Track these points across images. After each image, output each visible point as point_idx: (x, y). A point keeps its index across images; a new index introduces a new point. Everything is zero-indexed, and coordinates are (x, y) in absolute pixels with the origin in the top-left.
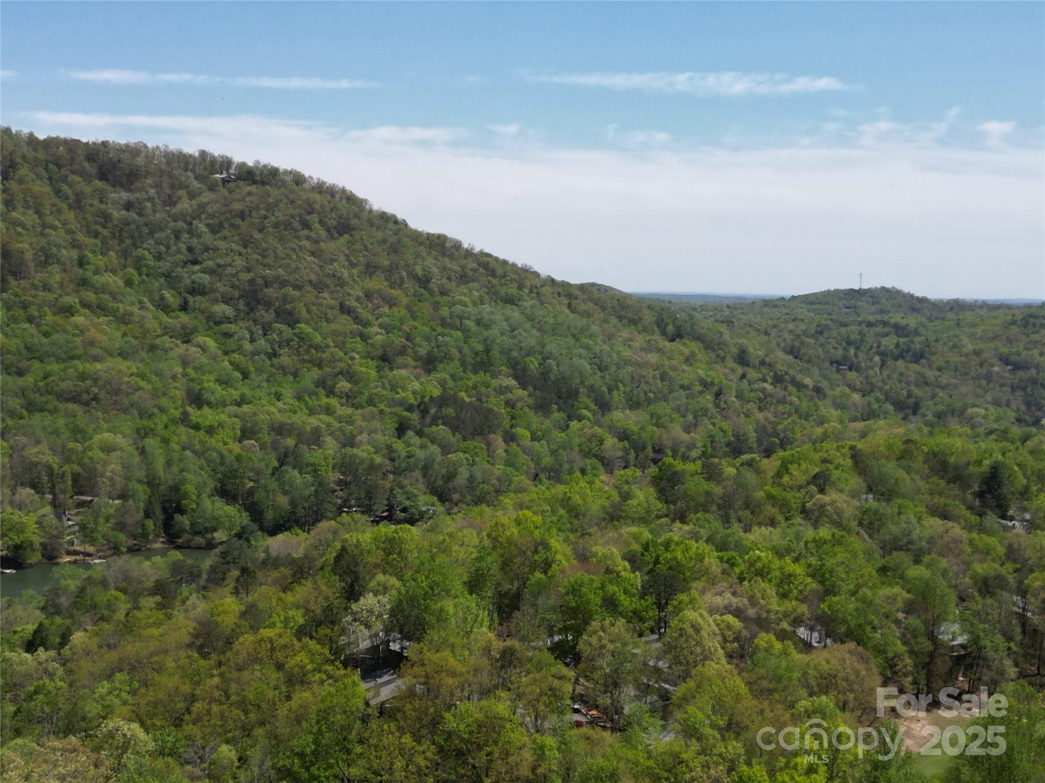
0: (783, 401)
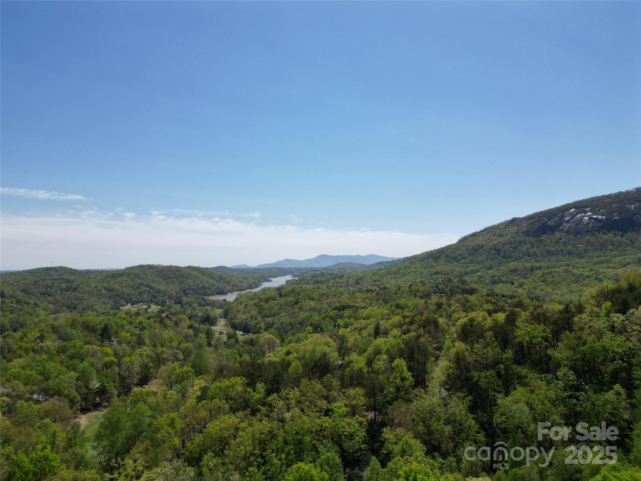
0: (21, 310)
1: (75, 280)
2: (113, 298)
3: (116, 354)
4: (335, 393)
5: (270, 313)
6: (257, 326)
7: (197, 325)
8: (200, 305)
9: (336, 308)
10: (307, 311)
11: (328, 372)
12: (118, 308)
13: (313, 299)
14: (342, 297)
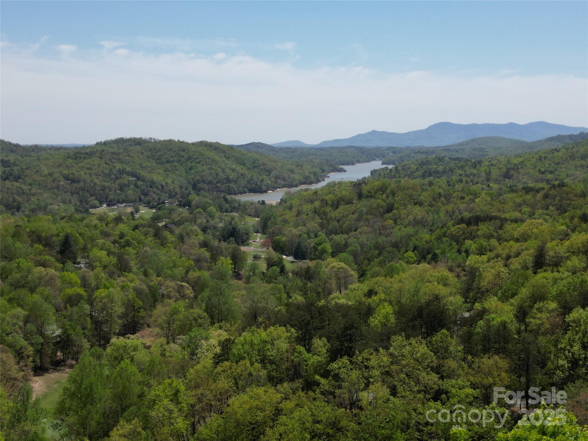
1: (17, 162)
2: (78, 193)
3: (85, 284)
4: (452, 364)
5: (341, 227)
6: (319, 248)
7: (215, 243)
8: (221, 208)
9: (462, 221)
10: (408, 225)
11: (442, 327)
12: (87, 211)
13: (420, 204)
14: (477, 200)
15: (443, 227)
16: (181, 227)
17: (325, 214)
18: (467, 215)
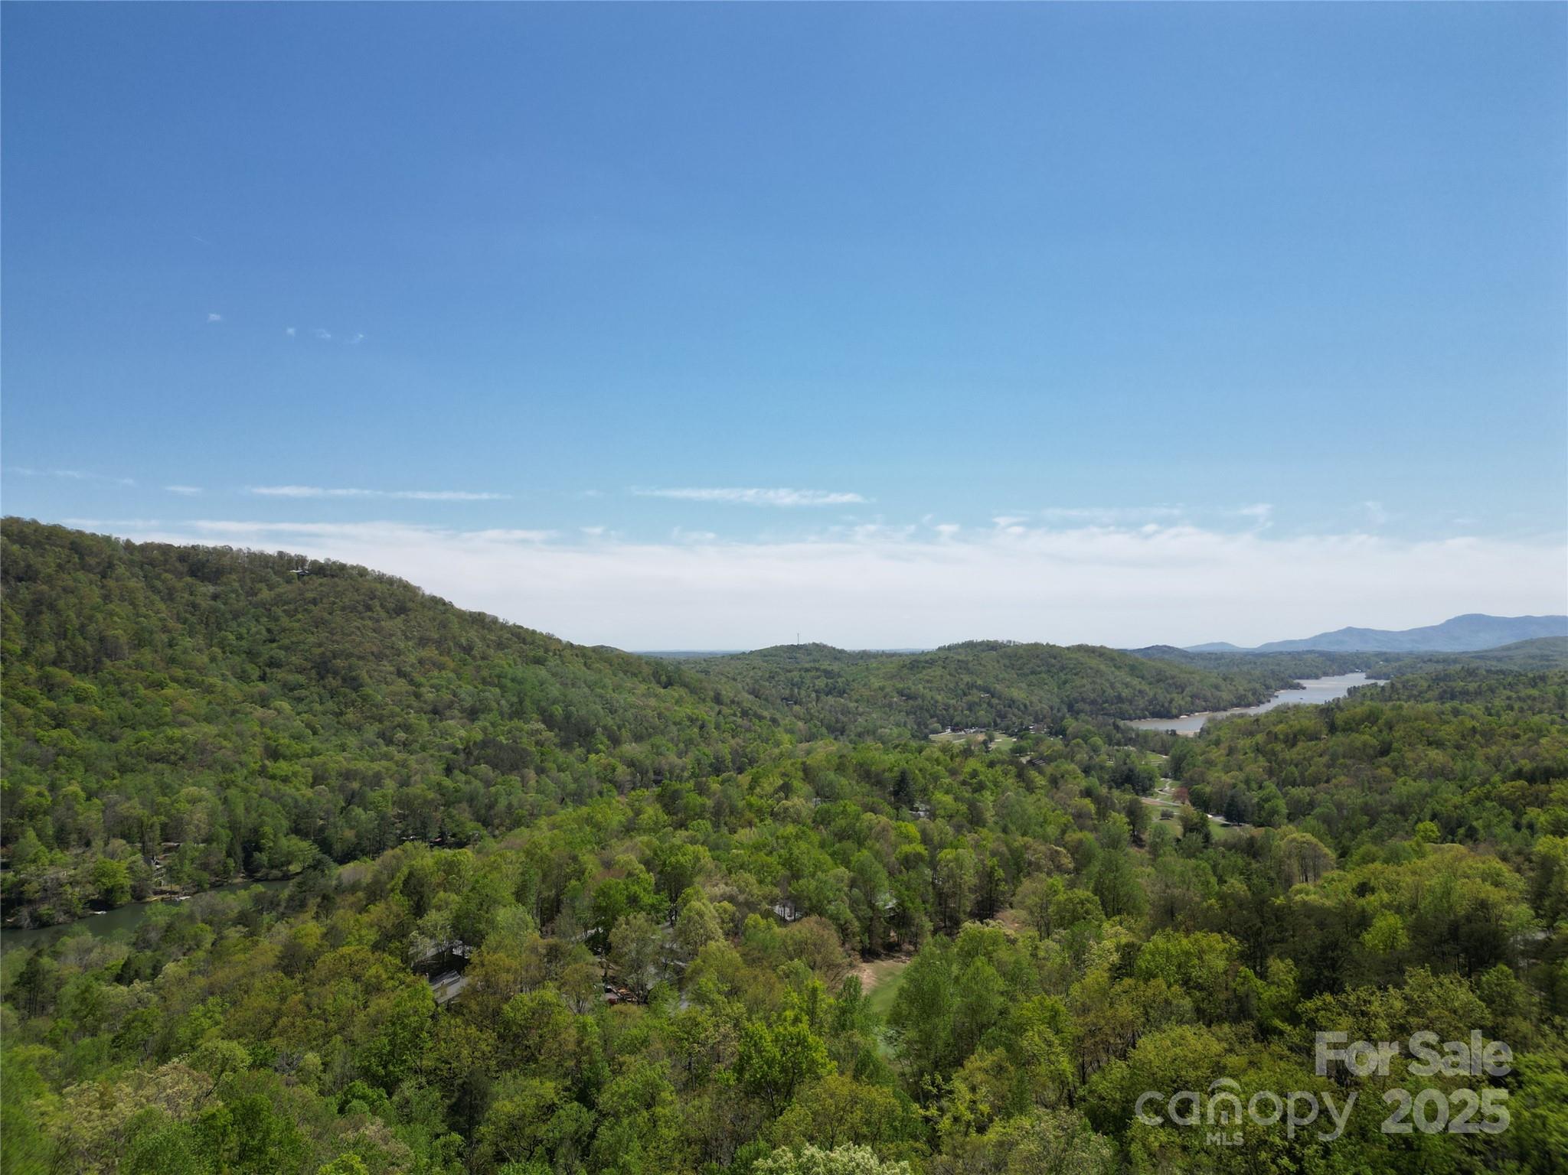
1: (842, 673)
2: (915, 713)
3: (926, 839)
5: (1302, 774)
6: (1266, 806)
7: (1103, 791)
8: (1110, 741)
9: (1519, 774)
10: (1420, 776)
11: (1498, 960)
12: (926, 738)
13: (1438, 744)
14: (1543, 741)
15: (1483, 784)
16: (1053, 764)
17: (1274, 753)
18: (1527, 765)
